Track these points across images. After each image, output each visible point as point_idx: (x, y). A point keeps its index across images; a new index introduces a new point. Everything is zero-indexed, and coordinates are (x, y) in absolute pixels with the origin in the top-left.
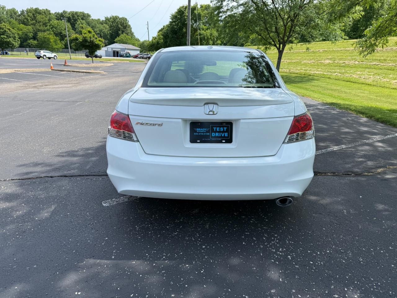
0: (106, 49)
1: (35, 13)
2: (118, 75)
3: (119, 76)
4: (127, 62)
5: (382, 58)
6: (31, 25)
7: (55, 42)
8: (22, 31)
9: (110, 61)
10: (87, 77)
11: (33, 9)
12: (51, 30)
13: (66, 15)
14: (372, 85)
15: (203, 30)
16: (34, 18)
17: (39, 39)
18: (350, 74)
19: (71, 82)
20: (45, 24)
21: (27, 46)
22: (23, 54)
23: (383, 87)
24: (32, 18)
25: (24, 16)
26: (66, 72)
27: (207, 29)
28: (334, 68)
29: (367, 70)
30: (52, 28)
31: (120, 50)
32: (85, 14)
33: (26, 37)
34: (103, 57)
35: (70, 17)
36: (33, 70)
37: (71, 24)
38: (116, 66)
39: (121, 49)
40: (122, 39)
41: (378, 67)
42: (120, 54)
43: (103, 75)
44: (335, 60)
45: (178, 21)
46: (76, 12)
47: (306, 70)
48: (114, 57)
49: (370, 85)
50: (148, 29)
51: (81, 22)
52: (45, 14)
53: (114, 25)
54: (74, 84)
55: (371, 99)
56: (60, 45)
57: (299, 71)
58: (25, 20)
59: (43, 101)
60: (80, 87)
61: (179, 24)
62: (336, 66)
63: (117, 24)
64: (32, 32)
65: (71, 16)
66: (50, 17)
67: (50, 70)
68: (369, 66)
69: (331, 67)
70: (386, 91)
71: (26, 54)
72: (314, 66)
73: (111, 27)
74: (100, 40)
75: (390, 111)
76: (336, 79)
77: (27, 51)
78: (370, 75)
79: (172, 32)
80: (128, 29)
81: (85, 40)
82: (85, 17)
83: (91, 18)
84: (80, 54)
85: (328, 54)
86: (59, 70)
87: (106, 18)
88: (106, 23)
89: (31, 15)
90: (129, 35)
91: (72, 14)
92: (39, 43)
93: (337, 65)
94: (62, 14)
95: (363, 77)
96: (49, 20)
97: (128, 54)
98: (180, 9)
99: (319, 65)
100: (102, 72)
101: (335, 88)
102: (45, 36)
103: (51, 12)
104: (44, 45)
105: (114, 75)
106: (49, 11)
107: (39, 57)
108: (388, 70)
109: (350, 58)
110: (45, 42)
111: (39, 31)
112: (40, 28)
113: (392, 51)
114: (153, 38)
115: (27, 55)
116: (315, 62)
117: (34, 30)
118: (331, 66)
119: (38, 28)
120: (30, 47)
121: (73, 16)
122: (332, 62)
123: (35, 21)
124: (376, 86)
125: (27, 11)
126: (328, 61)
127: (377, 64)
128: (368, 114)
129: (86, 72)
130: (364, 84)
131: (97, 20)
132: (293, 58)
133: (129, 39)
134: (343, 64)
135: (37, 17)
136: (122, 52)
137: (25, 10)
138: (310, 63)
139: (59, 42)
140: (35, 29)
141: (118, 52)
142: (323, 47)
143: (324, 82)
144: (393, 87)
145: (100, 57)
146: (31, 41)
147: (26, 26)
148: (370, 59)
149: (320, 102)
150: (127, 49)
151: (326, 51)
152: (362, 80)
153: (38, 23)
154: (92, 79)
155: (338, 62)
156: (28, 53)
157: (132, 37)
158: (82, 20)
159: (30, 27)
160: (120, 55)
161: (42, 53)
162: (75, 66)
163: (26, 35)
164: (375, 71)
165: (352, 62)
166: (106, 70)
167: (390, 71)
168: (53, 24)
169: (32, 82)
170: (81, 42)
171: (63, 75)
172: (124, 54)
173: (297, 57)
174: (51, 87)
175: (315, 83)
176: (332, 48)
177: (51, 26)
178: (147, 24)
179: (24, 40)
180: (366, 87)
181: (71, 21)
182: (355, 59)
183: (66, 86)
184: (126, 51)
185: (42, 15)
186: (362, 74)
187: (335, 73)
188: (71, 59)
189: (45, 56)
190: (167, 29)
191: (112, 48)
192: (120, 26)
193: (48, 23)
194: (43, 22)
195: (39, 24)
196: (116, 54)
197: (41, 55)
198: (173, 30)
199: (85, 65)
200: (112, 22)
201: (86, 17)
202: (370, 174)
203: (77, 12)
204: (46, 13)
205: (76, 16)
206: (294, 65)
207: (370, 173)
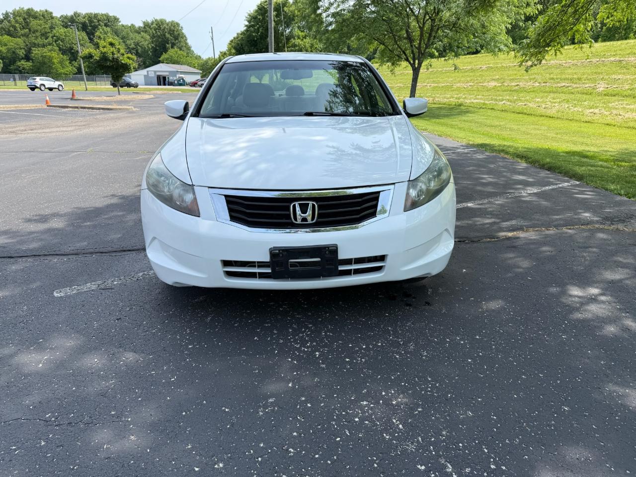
0: (146, 74)
1: (26, 17)
2: (155, 112)
3: (157, 114)
4: (178, 92)
5: (575, 76)
6: (21, 37)
7: (61, 62)
8: (7, 47)
9: (149, 91)
10: (103, 116)
11: (24, 11)
12: (55, 45)
13: (79, 20)
14: (554, 117)
15: (299, 38)
16: (26, 25)
17: (34, 58)
18: (524, 102)
19: (77, 124)
20: (44, 35)
21: (16, 71)
22: (8, 84)
23: (571, 120)
24: (23, 25)
25: (9, 21)
26: (71, 109)
27: (305, 37)
28: (501, 93)
29: (552, 95)
30: (56, 42)
31: (167, 74)
32: (111, 17)
33: (14, 56)
34: (139, 87)
35: (85, 22)
36: (16, 107)
37: (88, 34)
38: (158, 99)
39: (169, 72)
40: (172, 56)
41: (569, 90)
42: (168, 80)
43: (133, 112)
44: (504, 82)
45: (258, 24)
46: (95, 14)
47: (459, 99)
48: (158, 85)
49: (553, 117)
50: (212, 39)
51: (103, 30)
52: (44, 18)
53: (159, 34)
54: (80, 126)
55: (546, 138)
56: (69, 68)
57: (448, 100)
58: (11, 29)
59: (17, 152)
60: (86, 131)
61: (261, 30)
62: (505, 91)
63: (163, 32)
64: (24, 49)
65: (87, 21)
66: (52, 23)
67: (46, 107)
68: (554, 89)
69: (498, 93)
70: (574, 126)
71: (13, 83)
72: (473, 91)
73: (153, 37)
74: (129, 58)
75: (567, 153)
76: (503, 111)
77: (15, 80)
78: (555, 103)
79: (250, 42)
80: (182, 40)
81: (104, 57)
82: (109, 22)
83: (120, 24)
84: (103, 83)
85: (494, 73)
86: (59, 107)
87: (144, 22)
88: (146, 32)
89: (20, 19)
90: (183, 51)
91: (89, 17)
92: (35, 66)
93: (507, 88)
94: (72, 17)
95: (544, 106)
96: (52, 28)
97: (181, 80)
98: (261, 4)
99: (480, 89)
100: (130, 107)
101: (497, 123)
102: (45, 54)
103: (54, 15)
104: (43, 68)
105: (150, 112)
106: (51, 13)
107: (33, 89)
108: (583, 93)
109: (527, 77)
110: (44, 63)
111: (35, 45)
112: (36, 42)
113: (591, 64)
114: (221, 53)
115: (16, 85)
116: (474, 85)
117: (27, 45)
118: (498, 91)
119: (33, 41)
120: (20, 72)
121: (91, 21)
122: (500, 85)
123: (28, 30)
124: (560, 118)
125: (14, 14)
126: (493, 84)
127: (567, 85)
128: (531, 158)
129: (103, 109)
130: (543, 116)
131: (130, 27)
132: (441, 80)
133: (184, 56)
134: (517, 87)
135: (31, 24)
136: (171, 78)
137: (10, 12)
138: (465, 87)
139: (67, 63)
140: (28, 43)
141: (164, 78)
142: (488, 61)
143: (484, 115)
144: (587, 119)
145: (136, 86)
146: (23, 62)
147: (13, 39)
148: (557, 79)
149: (464, 143)
150: (180, 73)
151: (492, 68)
152: (542, 111)
153: (33, 33)
154: (112, 119)
155: (509, 84)
156: (17, 82)
157: (187, 53)
158: (105, 28)
159: (20, 39)
160: (168, 82)
161: (38, 81)
162: (88, 100)
163: (14, 52)
164: (563, 97)
165: (529, 84)
166: (139, 106)
167: (585, 96)
168: (57, 34)
169: (9, 126)
170: (98, 62)
171: (65, 113)
172: (175, 81)
173: (447, 79)
174: (39, 131)
175: (470, 117)
176: (501, 64)
177: (55, 38)
178: (211, 31)
179: (10, 62)
180: (546, 121)
181: (88, 29)
182: (535, 78)
183: (64, 129)
184: (178, 76)
185: (40, 19)
186: (542, 102)
187: (502, 101)
188: (87, 89)
189: (44, 85)
190: (242, 38)
191: (155, 72)
192: (168, 35)
193: (49, 33)
194: (40, 32)
195: (34, 35)
196: (162, 80)
197: (36, 85)
198: (251, 40)
199: (105, 98)
200: (155, 30)
201: (111, 22)
202: (493, 240)
203: (97, 14)
204: (46, 16)
205: (95, 21)
206: (442, 90)
207: (494, 238)
